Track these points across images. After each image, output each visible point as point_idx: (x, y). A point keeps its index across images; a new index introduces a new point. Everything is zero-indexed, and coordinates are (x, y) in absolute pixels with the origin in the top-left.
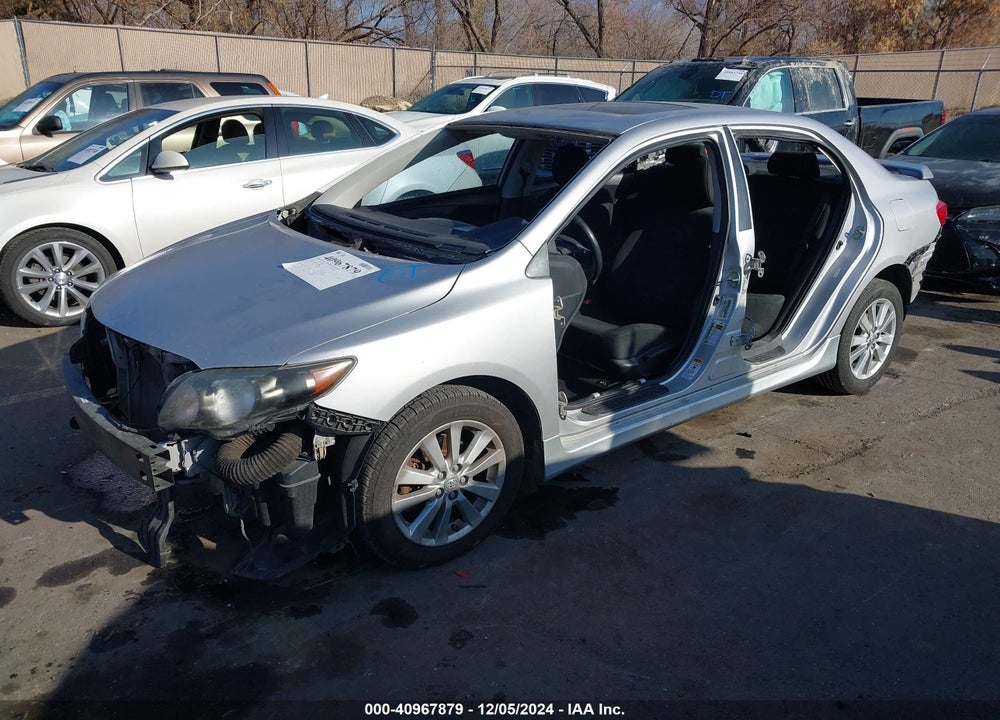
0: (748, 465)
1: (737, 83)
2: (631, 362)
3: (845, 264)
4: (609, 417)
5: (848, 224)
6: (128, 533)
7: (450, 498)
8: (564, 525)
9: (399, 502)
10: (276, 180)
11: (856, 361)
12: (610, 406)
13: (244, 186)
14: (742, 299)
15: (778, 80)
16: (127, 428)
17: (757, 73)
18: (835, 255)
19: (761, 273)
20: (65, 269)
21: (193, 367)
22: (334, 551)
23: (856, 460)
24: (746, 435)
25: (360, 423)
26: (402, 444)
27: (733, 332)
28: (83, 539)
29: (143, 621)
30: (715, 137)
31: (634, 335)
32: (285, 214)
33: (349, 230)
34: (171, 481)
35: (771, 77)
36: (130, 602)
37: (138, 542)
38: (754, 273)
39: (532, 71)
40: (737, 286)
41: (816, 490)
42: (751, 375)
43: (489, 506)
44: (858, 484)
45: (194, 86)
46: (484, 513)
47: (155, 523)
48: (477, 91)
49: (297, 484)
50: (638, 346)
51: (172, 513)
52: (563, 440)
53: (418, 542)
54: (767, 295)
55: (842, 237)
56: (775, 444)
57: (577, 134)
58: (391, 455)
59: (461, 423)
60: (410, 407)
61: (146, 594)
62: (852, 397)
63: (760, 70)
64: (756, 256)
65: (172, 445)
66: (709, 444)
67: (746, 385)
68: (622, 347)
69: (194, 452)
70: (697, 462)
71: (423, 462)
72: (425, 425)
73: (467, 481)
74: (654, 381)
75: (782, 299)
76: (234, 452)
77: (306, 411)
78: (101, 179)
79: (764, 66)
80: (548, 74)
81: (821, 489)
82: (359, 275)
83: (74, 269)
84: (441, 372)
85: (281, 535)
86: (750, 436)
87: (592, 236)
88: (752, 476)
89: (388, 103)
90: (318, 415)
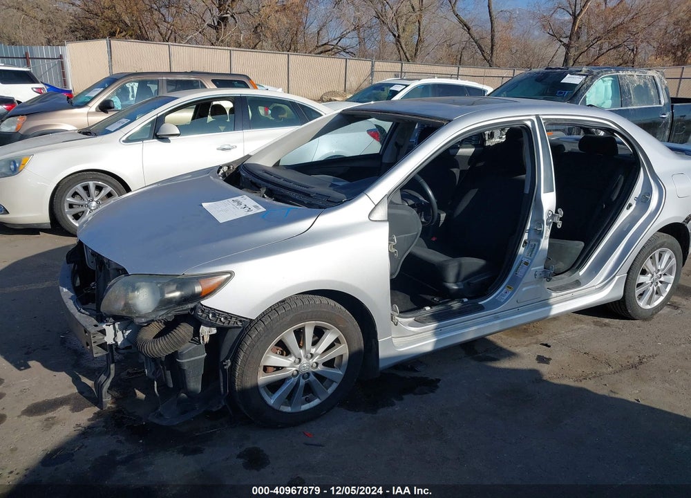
0: (544, 369)
1: (577, 85)
2: (457, 285)
3: (633, 220)
4: (434, 325)
5: (638, 190)
6: (90, 383)
7: (303, 378)
8: (393, 404)
9: (263, 378)
10: (240, 146)
11: (641, 295)
12: (436, 317)
13: (218, 149)
14: (545, 243)
15: (610, 83)
16: (83, 311)
17: (592, 78)
18: (625, 214)
19: (559, 225)
20: (96, 199)
21: (124, 272)
22: (214, 410)
23: (633, 371)
24: (546, 345)
25: (234, 319)
26: (266, 336)
27: (537, 267)
28: (61, 384)
29: (81, 448)
30: (529, 123)
31: (460, 266)
32: (225, 169)
33: (260, 181)
34: (106, 350)
35: (604, 81)
36: (77, 433)
37: (94, 389)
38: (555, 224)
39: (433, 75)
40: (541, 234)
41: (593, 393)
42: (551, 301)
43: (334, 386)
44: (629, 392)
45: (201, 82)
46: (330, 391)
47: (103, 377)
48: (393, 88)
49: (189, 360)
50: (463, 274)
51: (113, 372)
52: (395, 341)
53: (278, 409)
54: (568, 241)
55: (632, 200)
56: (568, 354)
57: (423, 119)
58: (258, 344)
59: (314, 323)
60: (274, 309)
61: (89, 427)
62: (637, 322)
63: (595, 76)
64: (556, 212)
65: (109, 325)
66: (517, 350)
67: (547, 308)
68: (451, 274)
69: (124, 331)
70: (505, 364)
71: (284, 350)
72: (285, 323)
73: (317, 366)
74: (473, 301)
75: (582, 244)
76: (149, 333)
77: (194, 309)
78: (123, 141)
79: (598, 73)
80: (451, 78)
81: (597, 392)
82: (250, 213)
83: (102, 199)
84: (298, 285)
85: (183, 395)
86: (549, 346)
87: (430, 193)
88: (544, 378)
89: (340, 96)
90: (203, 312)
